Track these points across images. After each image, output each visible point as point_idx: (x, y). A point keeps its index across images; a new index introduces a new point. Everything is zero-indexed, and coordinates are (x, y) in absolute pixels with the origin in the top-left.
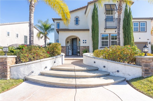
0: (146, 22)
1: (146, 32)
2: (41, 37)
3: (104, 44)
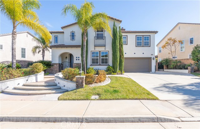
0: (150, 36)
1: (150, 46)
2: (37, 52)
3: (95, 62)
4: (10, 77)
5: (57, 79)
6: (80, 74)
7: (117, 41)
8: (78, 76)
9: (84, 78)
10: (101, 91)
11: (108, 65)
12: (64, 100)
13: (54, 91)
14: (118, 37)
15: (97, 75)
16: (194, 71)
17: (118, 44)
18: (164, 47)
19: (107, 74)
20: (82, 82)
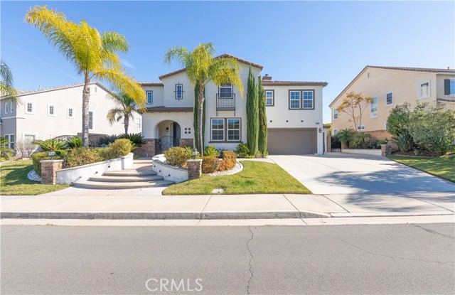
0: (314, 90)
1: (314, 109)
2: (116, 118)
3: (217, 136)
4: (83, 161)
5: (157, 165)
6: (194, 157)
7: (254, 101)
8: (191, 160)
9: (201, 163)
10: (226, 183)
11: (240, 142)
12: (172, 194)
13: (154, 184)
14: (257, 95)
15: (221, 159)
16: (392, 153)
17: (258, 107)
18: (340, 109)
19: (238, 157)
20: (198, 169)
